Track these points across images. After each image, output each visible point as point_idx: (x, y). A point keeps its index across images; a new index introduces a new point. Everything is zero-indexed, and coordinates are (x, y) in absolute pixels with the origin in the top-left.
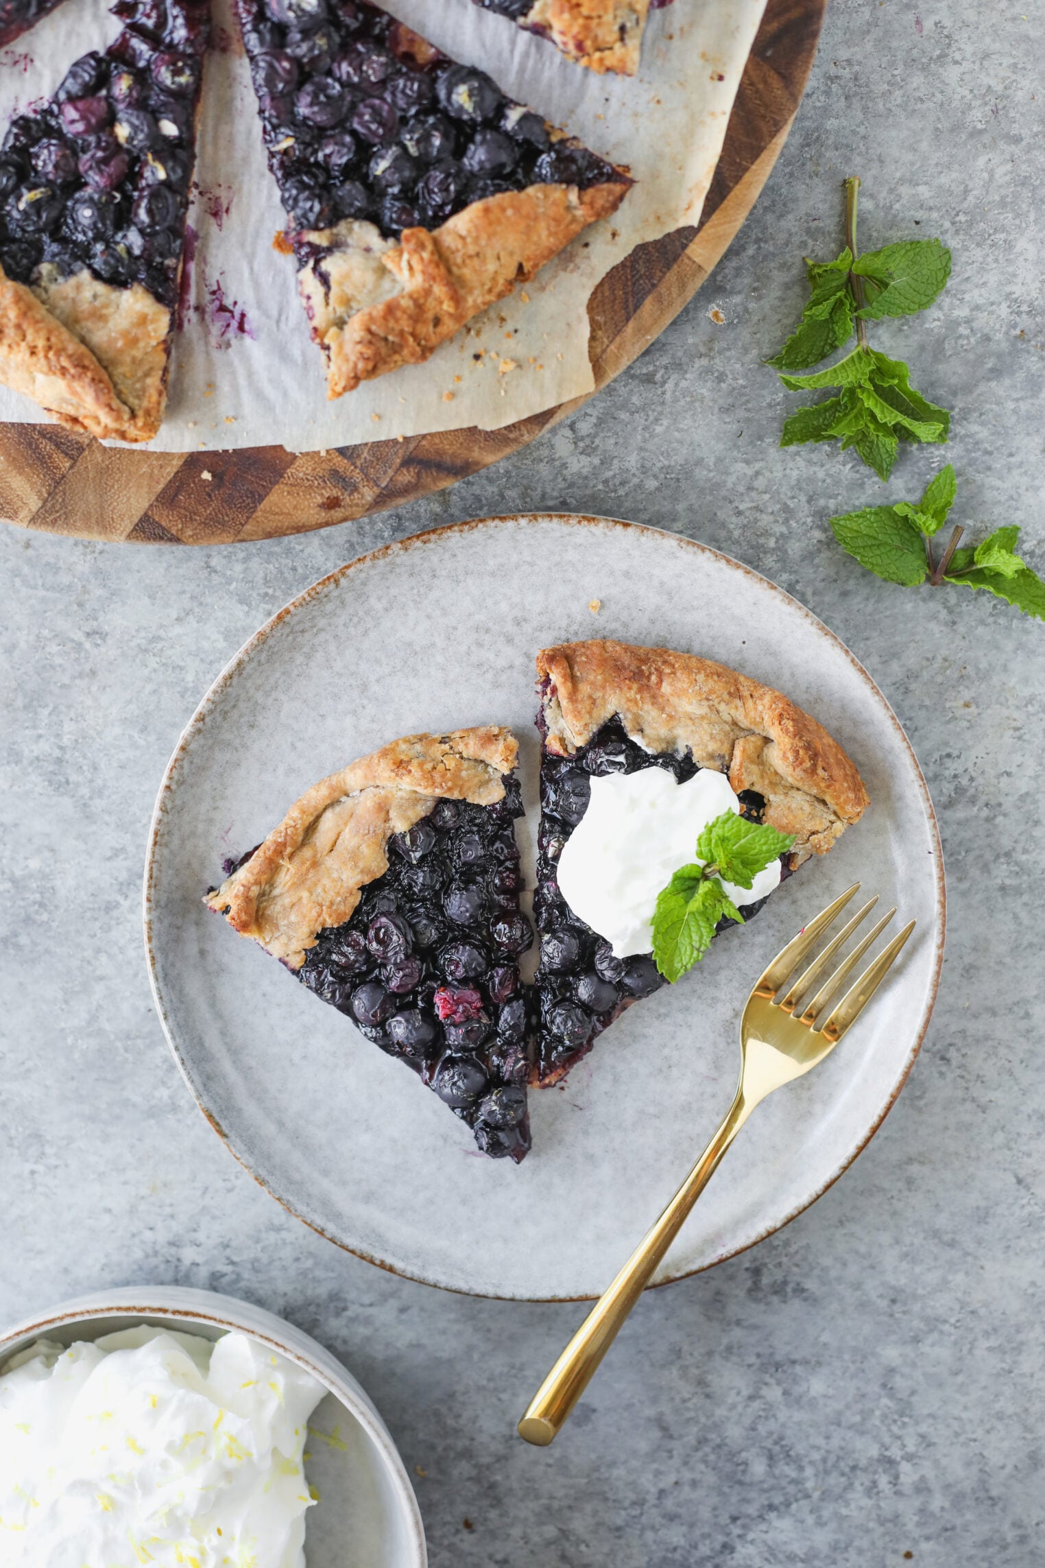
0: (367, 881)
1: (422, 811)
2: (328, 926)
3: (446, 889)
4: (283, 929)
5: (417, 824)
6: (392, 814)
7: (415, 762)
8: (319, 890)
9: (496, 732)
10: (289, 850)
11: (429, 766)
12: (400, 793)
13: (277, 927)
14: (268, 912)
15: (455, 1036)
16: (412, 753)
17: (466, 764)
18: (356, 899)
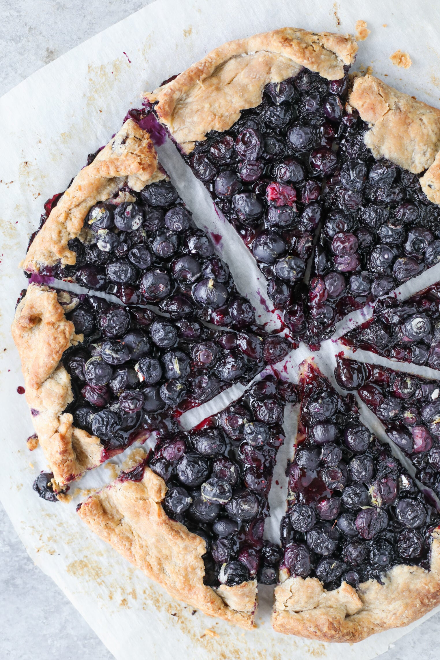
0: (247, 107)
1: (291, 73)
2: (216, 129)
3: (291, 124)
4: (187, 124)
5: (285, 81)
6: (273, 70)
7: (295, 41)
8: (216, 105)
9: (347, 37)
10: (204, 76)
11: (304, 45)
12: (281, 58)
13: (184, 122)
14: (181, 111)
15: (274, 215)
16: (294, 36)
17: (325, 52)
18: (236, 117)
